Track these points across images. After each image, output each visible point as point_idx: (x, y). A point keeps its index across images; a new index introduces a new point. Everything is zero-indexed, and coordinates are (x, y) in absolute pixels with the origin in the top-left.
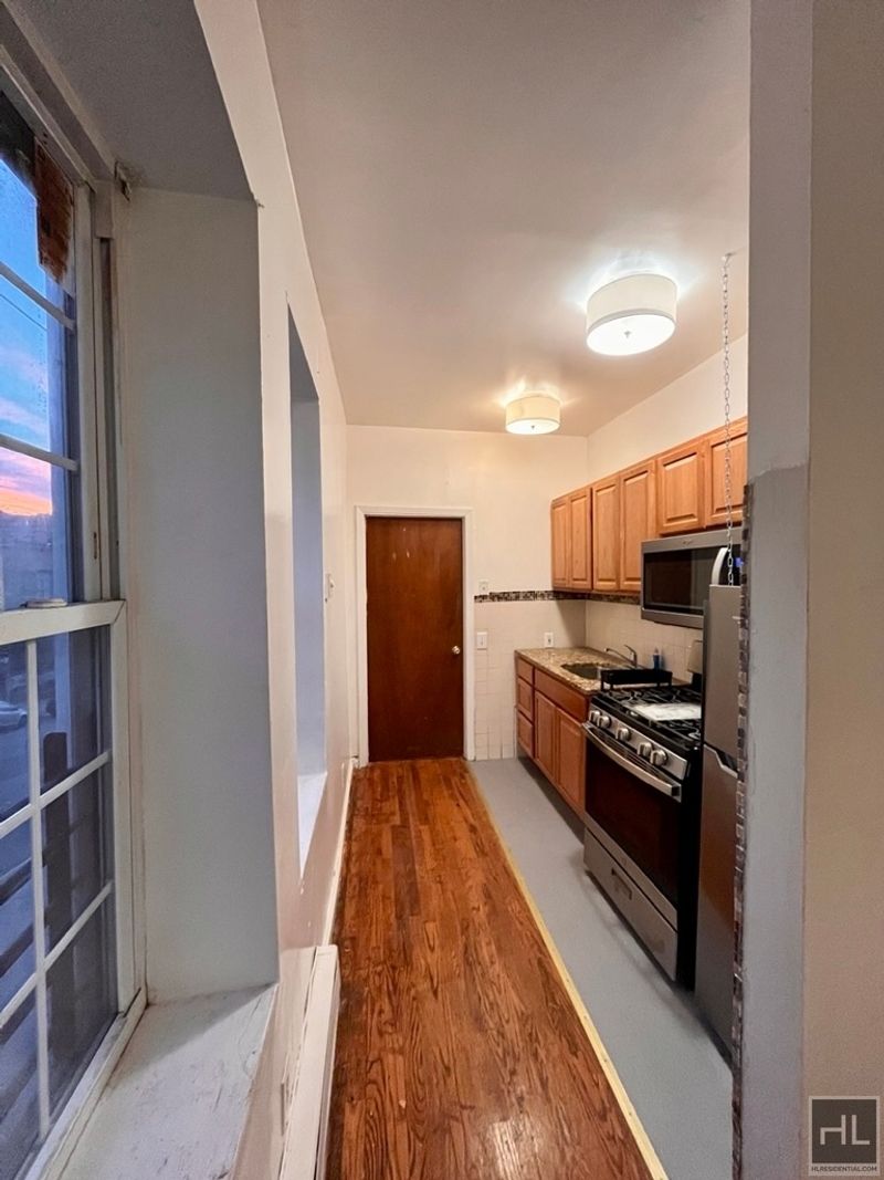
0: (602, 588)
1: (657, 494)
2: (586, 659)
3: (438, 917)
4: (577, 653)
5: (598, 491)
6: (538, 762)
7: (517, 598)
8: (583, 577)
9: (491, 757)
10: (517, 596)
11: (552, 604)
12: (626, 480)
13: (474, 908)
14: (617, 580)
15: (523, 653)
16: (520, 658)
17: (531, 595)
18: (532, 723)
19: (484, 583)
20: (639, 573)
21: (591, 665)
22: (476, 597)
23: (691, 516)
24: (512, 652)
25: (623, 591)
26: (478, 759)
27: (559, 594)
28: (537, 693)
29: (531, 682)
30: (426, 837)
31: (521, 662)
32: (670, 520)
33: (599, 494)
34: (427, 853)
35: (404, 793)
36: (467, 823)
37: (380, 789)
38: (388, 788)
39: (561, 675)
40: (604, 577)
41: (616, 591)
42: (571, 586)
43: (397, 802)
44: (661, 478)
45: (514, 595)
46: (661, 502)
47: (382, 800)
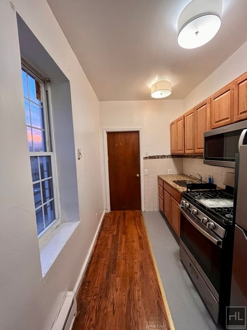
0: (188, 153)
1: (211, 112)
2: (182, 179)
3: (121, 275)
4: (180, 176)
5: (186, 116)
6: (165, 214)
7: (158, 158)
8: (182, 149)
9: (150, 211)
10: (158, 157)
11: (171, 160)
12: (197, 110)
13: (135, 272)
14: (194, 149)
15: (160, 177)
16: (159, 178)
17: (163, 157)
18: (163, 201)
19: (146, 153)
20: (203, 146)
21: (184, 181)
22: (144, 158)
23: (227, 118)
24: (157, 176)
25: (196, 153)
26: (146, 211)
27: (173, 156)
28: (164, 190)
29: (163, 186)
30: (123, 240)
32: (216, 122)
33: (187, 117)
34: (123, 246)
35: (120, 222)
36: (138, 235)
37: (112, 221)
38: (115, 220)
39: (172, 185)
40: (189, 149)
41: (194, 153)
42: (177, 153)
43: (117, 226)
44: (213, 104)
45: (157, 157)
46: (213, 115)
47: (112, 225)
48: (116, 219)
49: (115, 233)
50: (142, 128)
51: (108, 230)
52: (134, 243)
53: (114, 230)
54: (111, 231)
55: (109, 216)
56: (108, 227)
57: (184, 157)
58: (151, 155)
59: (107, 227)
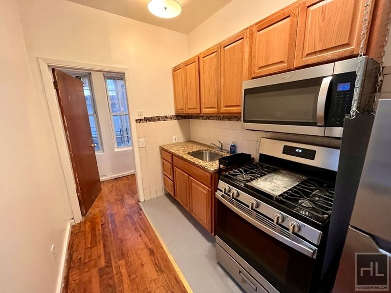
0: (207, 112)
1: (251, 52)
4: (190, 145)
5: (203, 58)
6: (177, 199)
7: (159, 120)
8: (195, 107)
9: (152, 198)
10: (158, 119)
11: (175, 122)
12: (224, 47)
14: (219, 107)
15: (164, 147)
16: (163, 150)
17: (165, 118)
18: (173, 182)
19: (140, 112)
22: (136, 120)
23: (282, 62)
24: (158, 147)
25: (221, 113)
26: (146, 200)
27: (179, 117)
28: (175, 167)
29: (171, 162)
30: (123, 270)
31: (163, 151)
32: (260, 68)
33: (204, 59)
34: (125, 286)
35: (107, 235)
36: (147, 248)
37: (90, 238)
38: (96, 236)
39: (191, 160)
40: (209, 106)
41: (218, 113)
42: (187, 112)
43: (102, 245)
44: (256, 40)
45: (156, 118)
46: (254, 56)
47: (91, 247)
48: (97, 232)
49: (102, 263)
50: (128, 69)
51: (85, 263)
52: (144, 268)
53: (99, 257)
54: (93, 262)
55: (82, 229)
56: (85, 256)
57: (192, 118)
58: (148, 116)
59: (82, 256)
